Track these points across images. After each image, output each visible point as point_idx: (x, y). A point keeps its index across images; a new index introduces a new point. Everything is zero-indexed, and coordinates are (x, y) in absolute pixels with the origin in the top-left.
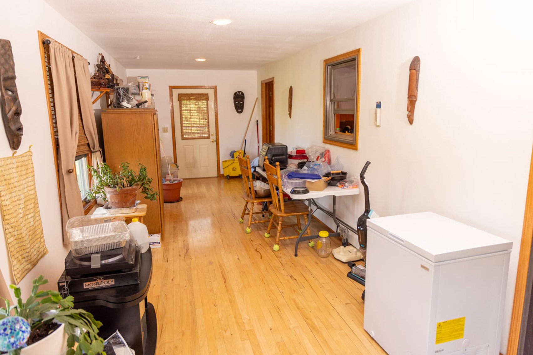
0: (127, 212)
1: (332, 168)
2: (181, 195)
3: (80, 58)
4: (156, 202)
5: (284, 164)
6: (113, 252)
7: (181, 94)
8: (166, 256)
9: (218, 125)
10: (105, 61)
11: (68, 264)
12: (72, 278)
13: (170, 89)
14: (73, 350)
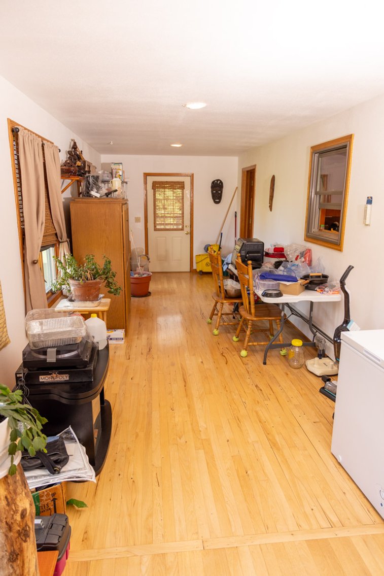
0: (89, 306)
1: (313, 270)
2: (150, 290)
3: (51, 145)
4: (120, 297)
5: (259, 262)
6: (69, 348)
7: (156, 182)
8: (129, 353)
9: (193, 216)
10: (77, 147)
11: (26, 356)
12: (29, 370)
13: (144, 176)
14: (16, 444)
